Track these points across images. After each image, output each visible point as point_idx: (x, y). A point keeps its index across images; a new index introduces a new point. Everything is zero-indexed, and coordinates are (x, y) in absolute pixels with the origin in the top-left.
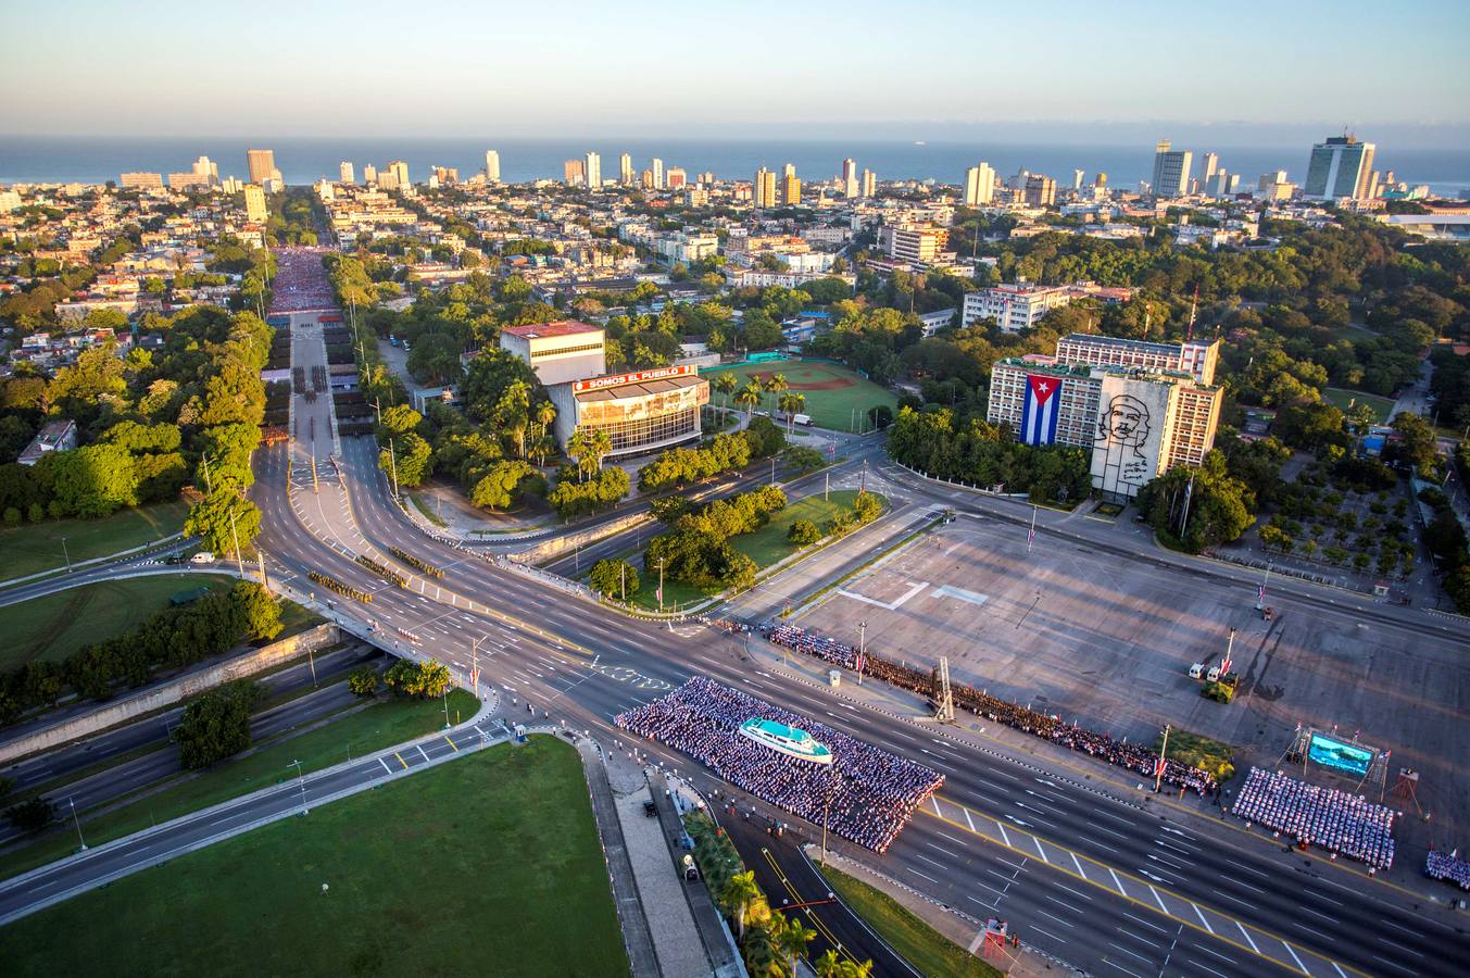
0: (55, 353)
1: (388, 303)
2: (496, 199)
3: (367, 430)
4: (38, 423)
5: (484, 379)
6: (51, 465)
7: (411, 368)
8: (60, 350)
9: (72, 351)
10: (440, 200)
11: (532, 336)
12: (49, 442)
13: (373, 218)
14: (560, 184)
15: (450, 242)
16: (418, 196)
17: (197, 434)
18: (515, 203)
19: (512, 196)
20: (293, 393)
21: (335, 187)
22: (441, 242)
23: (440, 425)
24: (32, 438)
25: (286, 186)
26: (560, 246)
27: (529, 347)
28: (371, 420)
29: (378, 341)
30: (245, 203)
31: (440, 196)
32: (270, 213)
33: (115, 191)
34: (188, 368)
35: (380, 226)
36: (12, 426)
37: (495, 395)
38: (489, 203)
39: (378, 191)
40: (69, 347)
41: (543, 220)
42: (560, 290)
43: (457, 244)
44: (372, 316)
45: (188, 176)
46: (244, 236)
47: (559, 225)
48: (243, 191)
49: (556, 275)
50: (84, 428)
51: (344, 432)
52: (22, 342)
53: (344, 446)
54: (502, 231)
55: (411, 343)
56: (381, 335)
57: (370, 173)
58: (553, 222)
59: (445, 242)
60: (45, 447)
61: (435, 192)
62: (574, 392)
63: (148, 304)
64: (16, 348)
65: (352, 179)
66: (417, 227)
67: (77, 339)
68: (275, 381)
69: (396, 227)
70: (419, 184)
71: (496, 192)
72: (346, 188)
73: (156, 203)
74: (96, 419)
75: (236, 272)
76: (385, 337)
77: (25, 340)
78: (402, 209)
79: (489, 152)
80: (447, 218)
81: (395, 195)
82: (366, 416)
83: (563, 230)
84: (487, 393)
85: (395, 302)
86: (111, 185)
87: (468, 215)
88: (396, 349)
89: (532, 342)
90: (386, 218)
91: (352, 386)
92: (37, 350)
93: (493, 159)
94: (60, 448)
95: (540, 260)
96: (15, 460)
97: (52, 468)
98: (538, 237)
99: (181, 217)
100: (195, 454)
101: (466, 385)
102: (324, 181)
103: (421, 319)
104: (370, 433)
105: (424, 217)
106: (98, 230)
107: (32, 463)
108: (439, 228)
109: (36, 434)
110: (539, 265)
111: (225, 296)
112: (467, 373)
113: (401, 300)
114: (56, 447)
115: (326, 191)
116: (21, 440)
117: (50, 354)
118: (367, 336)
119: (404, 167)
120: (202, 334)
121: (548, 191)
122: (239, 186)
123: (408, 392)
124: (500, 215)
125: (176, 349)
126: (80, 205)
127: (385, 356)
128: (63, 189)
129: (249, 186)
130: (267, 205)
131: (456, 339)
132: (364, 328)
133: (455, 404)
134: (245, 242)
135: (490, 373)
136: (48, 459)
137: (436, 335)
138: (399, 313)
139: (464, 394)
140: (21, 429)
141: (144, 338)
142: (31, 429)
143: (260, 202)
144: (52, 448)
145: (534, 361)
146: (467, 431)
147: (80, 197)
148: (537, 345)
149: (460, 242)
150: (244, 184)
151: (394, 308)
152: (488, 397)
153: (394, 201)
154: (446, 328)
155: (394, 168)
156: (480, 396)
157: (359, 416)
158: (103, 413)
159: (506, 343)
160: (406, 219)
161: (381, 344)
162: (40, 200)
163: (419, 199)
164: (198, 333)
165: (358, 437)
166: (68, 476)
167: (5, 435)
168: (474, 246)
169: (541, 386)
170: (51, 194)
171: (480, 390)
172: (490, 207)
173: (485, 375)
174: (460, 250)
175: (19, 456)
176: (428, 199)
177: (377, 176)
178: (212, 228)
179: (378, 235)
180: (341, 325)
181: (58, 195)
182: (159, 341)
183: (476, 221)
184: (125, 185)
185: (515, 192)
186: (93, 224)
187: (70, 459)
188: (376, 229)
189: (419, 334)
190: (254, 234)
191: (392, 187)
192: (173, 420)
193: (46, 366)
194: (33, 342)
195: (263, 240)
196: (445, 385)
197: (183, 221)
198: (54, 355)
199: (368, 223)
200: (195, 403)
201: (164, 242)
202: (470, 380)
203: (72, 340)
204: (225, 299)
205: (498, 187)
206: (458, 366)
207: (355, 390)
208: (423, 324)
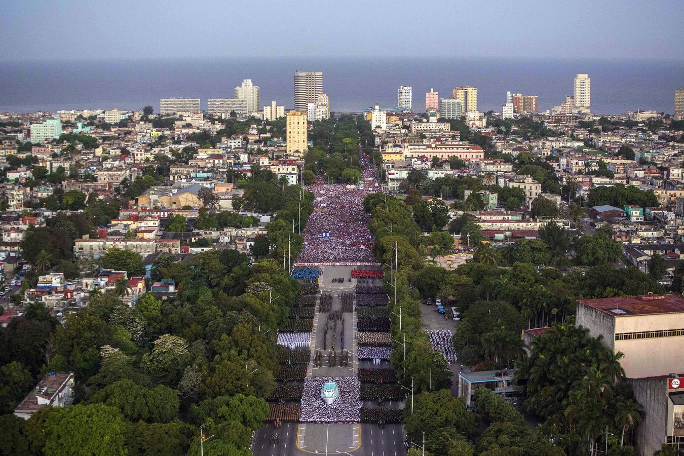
0: (66, 295)
1: (438, 259)
2: (582, 134)
3: (395, 419)
4: (39, 372)
5: (550, 363)
6: (44, 421)
7: (458, 344)
8: (72, 292)
9: (82, 294)
10: (515, 133)
11: (617, 311)
12: (47, 395)
13: (430, 153)
14: (667, 117)
15: (522, 186)
16: (487, 127)
17: (197, 403)
18: (608, 139)
19: (605, 130)
20: (312, 364)
21: (389, 115)
22: (511, 185)
23: (487, 421)
24: (31, 388)
25: (332, 114)
26: (663, 195)
27: (613, 325)
28: (402, 406)
29: (421, 305)
30: (285, 132)
31: (514, 128)
32: (311, 144)
33: (151, 117)
34: (198, 323)
35: (437, 163)
36: (15, 374)
37: (563, 386)
38: (574, 139)
39: (441, 120)
40: (79, 290)
41: (643, 162)
42: (660, 253)
43: (531, 188)
44: (417, 273)
45: (229, 101)
46: (279, 170)
47: (663, 170)
48: (285, 118)
49: (656, 234)
50: (82, 383)
51: (366, 418)
52: (37, 281)
53: (365, 435)
54: (589, 174)
55: (461, 310)
56: (426, 298)
57: (432, 99)
58: (656, 165)
59: (516, 185)
60: (42, 401)
61: (508, 122)
62: (669, 391)
63: (165, 246)
64: (31, 287)
65: (410, 105)
66: (483, 166)
67: (90, 281)
68: (293, 347)
69: (456, 163)
70: (490, 113)
71: (584, 125)
72: (401, 116)
73: (190, 131)
74: (94, 374)
75: (264, 212)
76: (429, 301)
77: (41, 278)
78: (466, 142)
79: (580, 76)
80: (520, 155)
81: (459, 126)
82: (396, 400)
83: (668, 175)
84: (552, 383)
85: (447, 257)
86: (148, 111)
87: (547, 152)
88: (441, 317)
89: (618, 320)
90: (444, 154)
91: (382, 360)
92: (50, 291)
93: (583, 84)
94: (56, 404)
95: (636, 214)
96: (12, 412)
97: (45, 425)
98: (634, 183)
99: (214, 148)
100: (192, 427)
101: (527, 370)
102: (377, 107)
103: (477, 282)
104: (397, 423)
105: (492, 154)
106: (128, 161)
107: (27, 417)
108: (510, 167)
109: (36, 384)
110: (634, 219)
111: (248, 240)
112: (529, 355)
113: (454, 256)
114: (52, 401)
115: (378, 119)
116: (20, 391)
117: (62, 295)
118: (408, 298)
119: (472, 93)
120: (218, 285)
121: (652, 125)
122: (281, 112)
123: (451, 374)
124: (588, 154)
125: (188, 299)
126: (115, 132)
127: (427, 326)
128: (102, 115)
129: (291, 112)
130: (309, 135)
131: (519, 309)
132: (406, 288)
133: (509, 395)
134: (279, 176)
135: (559, 357)
136: (44, 414)
137: (495, 302)
138: (450, 272)
139: (522, 382)
140: (22, 377)
141: (156, 284)
142: (32, 379)
143: (301, 131)
144: (48, 402)
145: (619, 346)
146: (522, 432)
147: (116, 124)
148: (624, 324)
149: (534, 187)
150: (287, 110)
151: (444, 266)
152: (553, 388)
153: (458, 133)
154: (507, 295)
155: (460, 94)
156: (543, 386)
157: (387, 400)
158: (103, 369)
159: (584, 319)
160: (469, 156)
161: (424, 309)
162: (79, 129)
163: (488, 130)
164: (214, 282)
165: (383, 427)
166: (59, 437)
167: (6, 383)
168: (552, 192)
169: (624, 379)
170: (91, 121)
171: (544, 379)
172: (576, 144)
173: (552, 360)
174: (534, 196)
175: (16, 407)
176: (499, 132)
177: (440, 102)
178: (246, 160)
179: (433, 175)
180: (379, 283)
181: (96, 122)
182: (172, 289)
183: (557, 161)
184: (163, 112)
185: (608, 126)
186: (125, 153)
187: (63, 417)
188: (432, 166)
189: (473, 300)
190: (290, 168)
191: (456, 115)
192: (174, 383)
193: (55, 309)
194: (47, 282)
195: (299, 176)
196: (500, 369)
197: (216, 152)
198: (65, 298)
199: (423, 159)
200: (200, 365)
201: (193, 175)
202: (531, 366)
203: (85, 281)
204: (248, 244)
205: (586, 119)
206: (519, 344)
207: (386, 366)
208: (478, 288)
